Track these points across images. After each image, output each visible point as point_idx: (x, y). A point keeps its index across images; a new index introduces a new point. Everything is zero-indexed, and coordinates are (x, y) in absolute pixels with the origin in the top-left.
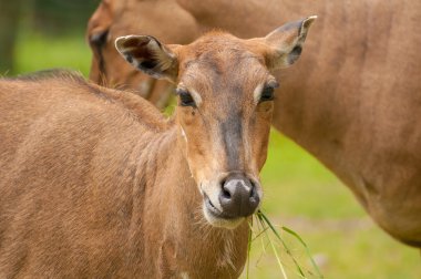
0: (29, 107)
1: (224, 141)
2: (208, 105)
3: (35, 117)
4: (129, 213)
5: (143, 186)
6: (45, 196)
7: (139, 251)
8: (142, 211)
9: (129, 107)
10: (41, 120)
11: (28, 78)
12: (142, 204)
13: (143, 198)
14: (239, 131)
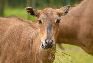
0: (7, 24)
1: (47, 31)
2: (45, 23)
3: (8, 26)
4: (29, 47)
5: (32, 41)
6: (11, 44)
7: (31, 56)
8: (32, 47)
9: (29, 24)
10: (10, 27)
11: (7, 17)
12: (32, 45)
13: (32, 44)
14: (51, 29)
